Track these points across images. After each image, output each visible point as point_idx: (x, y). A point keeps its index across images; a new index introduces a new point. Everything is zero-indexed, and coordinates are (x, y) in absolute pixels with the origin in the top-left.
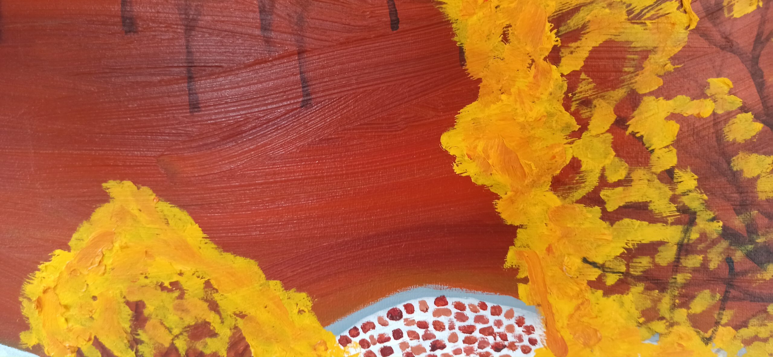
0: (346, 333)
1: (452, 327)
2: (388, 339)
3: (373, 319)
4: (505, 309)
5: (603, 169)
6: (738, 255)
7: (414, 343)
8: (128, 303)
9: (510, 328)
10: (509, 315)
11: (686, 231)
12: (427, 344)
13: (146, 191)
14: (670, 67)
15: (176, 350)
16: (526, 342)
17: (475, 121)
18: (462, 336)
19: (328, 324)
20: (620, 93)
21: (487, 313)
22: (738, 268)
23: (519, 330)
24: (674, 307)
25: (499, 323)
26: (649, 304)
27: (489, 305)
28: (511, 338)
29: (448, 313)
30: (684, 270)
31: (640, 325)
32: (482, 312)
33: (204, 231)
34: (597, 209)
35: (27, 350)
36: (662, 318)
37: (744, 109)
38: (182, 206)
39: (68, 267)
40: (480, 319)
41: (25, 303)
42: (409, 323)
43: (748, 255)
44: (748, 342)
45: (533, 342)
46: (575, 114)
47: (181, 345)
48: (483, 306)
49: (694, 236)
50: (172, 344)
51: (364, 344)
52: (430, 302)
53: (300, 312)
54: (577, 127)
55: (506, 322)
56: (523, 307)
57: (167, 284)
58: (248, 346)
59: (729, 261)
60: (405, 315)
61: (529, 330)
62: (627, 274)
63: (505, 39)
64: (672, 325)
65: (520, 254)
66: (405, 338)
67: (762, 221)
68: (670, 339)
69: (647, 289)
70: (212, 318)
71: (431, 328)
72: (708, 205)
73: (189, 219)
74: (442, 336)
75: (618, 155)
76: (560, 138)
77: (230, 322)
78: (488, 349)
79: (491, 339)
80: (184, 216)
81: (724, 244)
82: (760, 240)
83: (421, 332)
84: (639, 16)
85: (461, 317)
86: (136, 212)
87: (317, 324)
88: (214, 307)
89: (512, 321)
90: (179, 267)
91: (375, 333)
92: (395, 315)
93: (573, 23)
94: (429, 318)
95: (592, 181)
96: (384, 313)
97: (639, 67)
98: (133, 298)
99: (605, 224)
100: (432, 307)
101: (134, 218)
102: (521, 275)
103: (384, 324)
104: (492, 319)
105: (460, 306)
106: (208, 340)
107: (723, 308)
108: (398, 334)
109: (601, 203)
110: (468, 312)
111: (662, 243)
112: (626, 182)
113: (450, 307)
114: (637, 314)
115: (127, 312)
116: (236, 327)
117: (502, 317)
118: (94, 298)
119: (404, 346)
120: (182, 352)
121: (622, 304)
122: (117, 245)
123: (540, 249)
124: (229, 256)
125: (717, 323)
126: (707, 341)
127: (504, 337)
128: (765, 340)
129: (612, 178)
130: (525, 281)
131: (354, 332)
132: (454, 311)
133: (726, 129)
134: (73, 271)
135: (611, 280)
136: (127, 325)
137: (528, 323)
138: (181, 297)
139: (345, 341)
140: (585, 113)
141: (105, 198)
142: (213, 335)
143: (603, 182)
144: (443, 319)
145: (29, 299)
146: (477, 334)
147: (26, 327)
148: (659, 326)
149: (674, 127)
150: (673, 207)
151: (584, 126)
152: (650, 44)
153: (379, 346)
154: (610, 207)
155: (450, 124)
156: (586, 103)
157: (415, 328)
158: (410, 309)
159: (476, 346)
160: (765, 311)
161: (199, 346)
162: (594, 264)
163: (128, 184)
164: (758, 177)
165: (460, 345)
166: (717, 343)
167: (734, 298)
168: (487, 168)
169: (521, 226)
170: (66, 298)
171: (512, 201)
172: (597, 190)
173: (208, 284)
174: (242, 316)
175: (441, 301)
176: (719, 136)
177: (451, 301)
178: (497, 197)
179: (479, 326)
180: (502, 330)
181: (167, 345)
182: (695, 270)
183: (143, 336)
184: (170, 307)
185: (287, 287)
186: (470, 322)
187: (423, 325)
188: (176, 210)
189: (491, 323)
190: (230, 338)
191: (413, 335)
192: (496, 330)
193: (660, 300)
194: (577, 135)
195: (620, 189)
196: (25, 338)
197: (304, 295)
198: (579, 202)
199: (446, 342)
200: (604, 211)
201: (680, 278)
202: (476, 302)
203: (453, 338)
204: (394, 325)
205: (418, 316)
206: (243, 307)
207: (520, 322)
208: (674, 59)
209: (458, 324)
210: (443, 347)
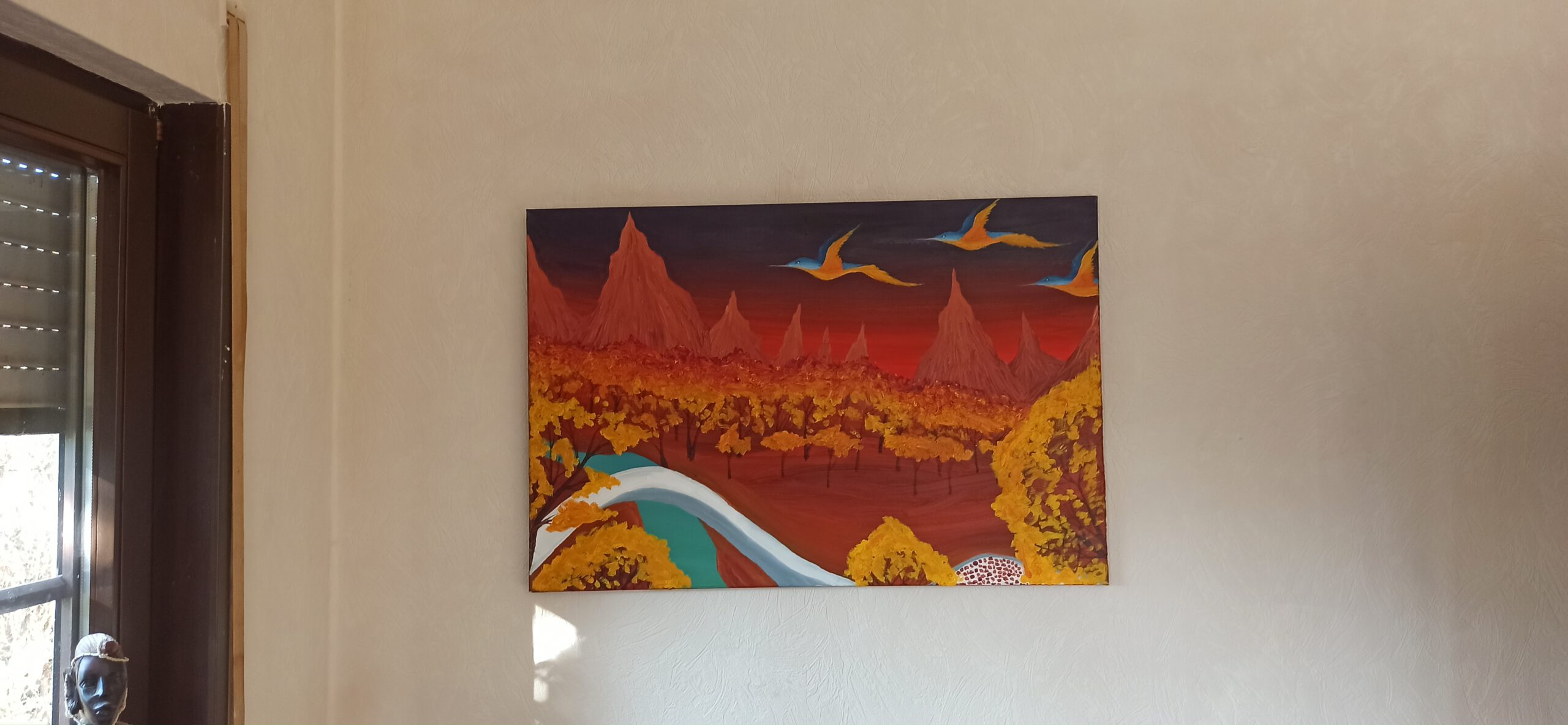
0: (959, 570)
1: (994, 568)
2: (973, 572)
3: (968, 565)
4: (1011, 561)
5: (1039, 516)
6: (1081, 543)
7: (981, 574)
8: (885, 559)
9: (1013, 568)
10: (1013, 563)
11: (1065, 535)
12: (986, 574)
13: (897, 520)
14: (1056, 486)
15: (900, 577)
16: (1018, 573)
17: (1001, 500)
18: (997, 571)
19: (954, 566)
20: (1043, 493)
21: (1005, 563)
22: (1081, 547)
23: (1016, 569)
24: (1064, 560)
25: (1009, 566)
26: (1056, 559)
27: (1006, 560)
28: (1013, 572)
29: (993, 563)
30: (1065, 548)
31: (1054, 566)
32: (1004, 562)
33: (914, 534)
34: (1038, 528)
35: (846, 577)
36: (1060, 564)
37: (1077, 499)
38: (908, 525)
39: (867, 546)
40: (1003, 565)
41: (849, 559)
42: (980, 566)
43: (1084, 543)
44: (1088, 572)
45: (1020, 573)
46: (1030, 499)
47: (902, 575)
48: (1004, 560)
49: (1067, 537)
50: (899, 575)
51: (965, 574)
52: (987, 559)
53: (944, 562)
54: (1031, 503)
55: (1012, 566)
56: (1017, 561)
57: (900, 552)
58: (925, 575)
59: (1079, 545)
60: (979, 564)
61: (1019, 569)
62: (1048, 549)
63: (1009, 476)
64: (1064, 566)
65: (1015, 542)
66: (979, 572)
67: (1087, 532)
68: (1063, 571)
69: (1055, 554)
70: (914, 565)
71: (987, 568)
72: (1070, 527)
73: (910, 529)
74: (991, 571)
75: (1043, 511)
76: (1026, 506)
77: (920, 566)
78: (1006, 576)
79: (1007, 572)
80: (909, 529)
81: (1077, 539)
82: (1087, 538)
83: (984, 569)
84: (1047, 471)
85: (997, 564)
86: (892, 527)
87: (949, 567)
88: (915, 561)
89: (1014, 566)
90: (904, 546)
91: (969, 570)
92: (976, 564)
93: (1029, 473)
94: (986, 564)
95: (1036, 519)
96: (972, 563)
97: (1047, 486)
98: (887, 557)
99: (1041, 533)
100: (988, 561)
101: (892, 530)
102: (1016, 550)
103: (972, 567)
104: (1007, 565)
105: (996, 560)
106: (912, 573)
107: (1078, 561)
108: (976, 570)
109: (1040, 526)
110: (999, 562)
111: (1058, 539)
112: (1046, 520)
113: (994, 560)
114: (1052, 563)
115: (884, 562)
116: (922, 568)
117: (1010, 564)
118: (874, 557)
119: (978, 575)
120: (902, 578)
121: (1048, 559)
122: (884, 538)
123: (1022, 540)
124: (921, 542)
125: (1077, 566)
126: (1075, 572)
127: (1011, 571)
128: (1092, 572)
129: (1042, 519)
130: (1017, 551)
131: (962, 570)
132: (995, 562)
133: (1073, 504)
134: (868, 548)
135: (1044, 551)
136: (884, 568)
137: (1019, 566)
138: (904, 557)
139: (958, 573)
140: (1033, 498)
141: (883, 522)
142: (914, 571)
143: (1039, 520)
144: (991, 565)
145: (850, 558)
146: (1002, 570)
147: (847, 568)
148: (1060, 567)
149: (1059, 503)
150: (1060, 528)
151: (1033, 503)
152: (1050, 479)
153: (970, 575)
154: (1042, 528)
155: (994, 501)
156: (1033, 496)
157: (982, 568)
158: (980, 561)
159: (1002, 574)
160: (1091, 562)
161: (908, 576)
162: (1038, 546)
163: (891, 517)
164: (1084, 519)
165: (997, 574)
166: (1078, 573)
167: (1082, 557)
168: (1005, 515)
169: (1015, 533)
170: (863, 557)
171: (1013, 525)
172: (1038, 522)
173: (913, 552)
174: (924, 564)
175: (991, 558)
176: (1072, 506)
177: (994, 558)
178: (1008, 524)
179: (1003, 567)
180: (1010, 569)
181: (897, 575)
182: (1069, 548)
183: (889, 571)
184: (900, 561)
185: (940, 554)
186: (1000, 566)
187: (985, 567)
188: (906, 527)
189: (1007, 566)
190: (920, 572)
191: (981, 571)
192: (1008, 569)
193: (1059, 558)
194: (1031, 505)
195: (1044, 522)
196: (847, 573)
197: (945, 556)
198: (1033, 525)
199: (992, 573)
200: (1040, 529)
201: (1065, 551)
202: (1002, 559)
203: (995, 572)
204: (977, 567)
205: (983, 564)
206: (924, 560)
207: (1016, 566)
208: (1057, 484)
209: (996, 567)
210: (991, 575)
